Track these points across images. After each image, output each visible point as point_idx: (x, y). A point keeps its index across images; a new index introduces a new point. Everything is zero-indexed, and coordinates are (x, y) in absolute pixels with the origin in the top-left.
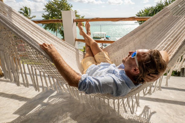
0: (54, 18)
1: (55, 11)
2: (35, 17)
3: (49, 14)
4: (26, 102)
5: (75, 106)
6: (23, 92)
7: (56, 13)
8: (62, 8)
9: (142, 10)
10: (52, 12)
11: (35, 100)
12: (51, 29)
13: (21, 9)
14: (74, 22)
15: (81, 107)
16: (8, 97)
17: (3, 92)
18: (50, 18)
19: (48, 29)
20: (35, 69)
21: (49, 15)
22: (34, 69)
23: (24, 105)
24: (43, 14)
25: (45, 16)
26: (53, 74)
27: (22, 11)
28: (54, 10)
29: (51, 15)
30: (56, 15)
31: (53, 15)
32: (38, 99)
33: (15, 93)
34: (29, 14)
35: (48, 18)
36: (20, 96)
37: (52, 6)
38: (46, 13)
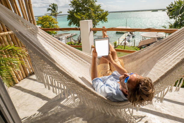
0: (78, 13)
1: (80, 6)
2: (61, 12)
3: (74, 9)
4: (47, 102)
5: (86, 112)
6: (46, 92)
7: (80, 8)
8: (87, 3)
9: (175, 2)
10: (77, 8)
11: (54, 101)
12: (76, 24)
13: (50, 6)
14: (90, 31)
15: (91, 113)
16: (35, 96)
17: (31, 90)
18: (74, 13)
19: (73, 24)
20: (55, 80)
21: (74, 11)
22: (53, 80)
23: (46, 105)
24: (69, 10)
25: (70, 11)
26: (67, 85)
27: (50, 8)
28: (78, 6)
29: (75, 11)
30: (81, 10)
31: (78, 11)
32: (56, 101)
33: (40, 93)
34: (56, 10)
35: (73, 13)
36: (43, 96)
37: (77, 2)
38: (72, 9)
